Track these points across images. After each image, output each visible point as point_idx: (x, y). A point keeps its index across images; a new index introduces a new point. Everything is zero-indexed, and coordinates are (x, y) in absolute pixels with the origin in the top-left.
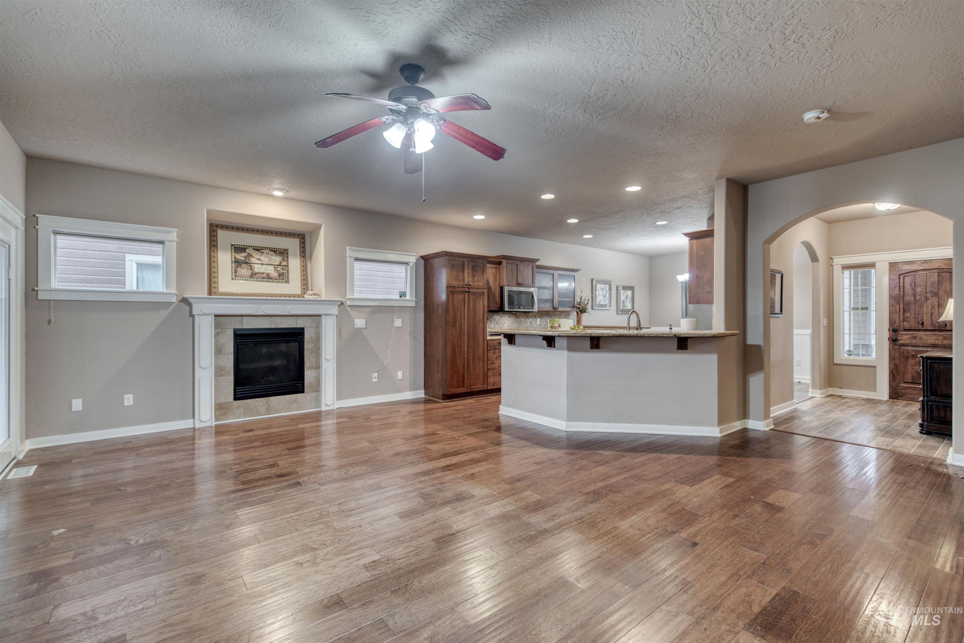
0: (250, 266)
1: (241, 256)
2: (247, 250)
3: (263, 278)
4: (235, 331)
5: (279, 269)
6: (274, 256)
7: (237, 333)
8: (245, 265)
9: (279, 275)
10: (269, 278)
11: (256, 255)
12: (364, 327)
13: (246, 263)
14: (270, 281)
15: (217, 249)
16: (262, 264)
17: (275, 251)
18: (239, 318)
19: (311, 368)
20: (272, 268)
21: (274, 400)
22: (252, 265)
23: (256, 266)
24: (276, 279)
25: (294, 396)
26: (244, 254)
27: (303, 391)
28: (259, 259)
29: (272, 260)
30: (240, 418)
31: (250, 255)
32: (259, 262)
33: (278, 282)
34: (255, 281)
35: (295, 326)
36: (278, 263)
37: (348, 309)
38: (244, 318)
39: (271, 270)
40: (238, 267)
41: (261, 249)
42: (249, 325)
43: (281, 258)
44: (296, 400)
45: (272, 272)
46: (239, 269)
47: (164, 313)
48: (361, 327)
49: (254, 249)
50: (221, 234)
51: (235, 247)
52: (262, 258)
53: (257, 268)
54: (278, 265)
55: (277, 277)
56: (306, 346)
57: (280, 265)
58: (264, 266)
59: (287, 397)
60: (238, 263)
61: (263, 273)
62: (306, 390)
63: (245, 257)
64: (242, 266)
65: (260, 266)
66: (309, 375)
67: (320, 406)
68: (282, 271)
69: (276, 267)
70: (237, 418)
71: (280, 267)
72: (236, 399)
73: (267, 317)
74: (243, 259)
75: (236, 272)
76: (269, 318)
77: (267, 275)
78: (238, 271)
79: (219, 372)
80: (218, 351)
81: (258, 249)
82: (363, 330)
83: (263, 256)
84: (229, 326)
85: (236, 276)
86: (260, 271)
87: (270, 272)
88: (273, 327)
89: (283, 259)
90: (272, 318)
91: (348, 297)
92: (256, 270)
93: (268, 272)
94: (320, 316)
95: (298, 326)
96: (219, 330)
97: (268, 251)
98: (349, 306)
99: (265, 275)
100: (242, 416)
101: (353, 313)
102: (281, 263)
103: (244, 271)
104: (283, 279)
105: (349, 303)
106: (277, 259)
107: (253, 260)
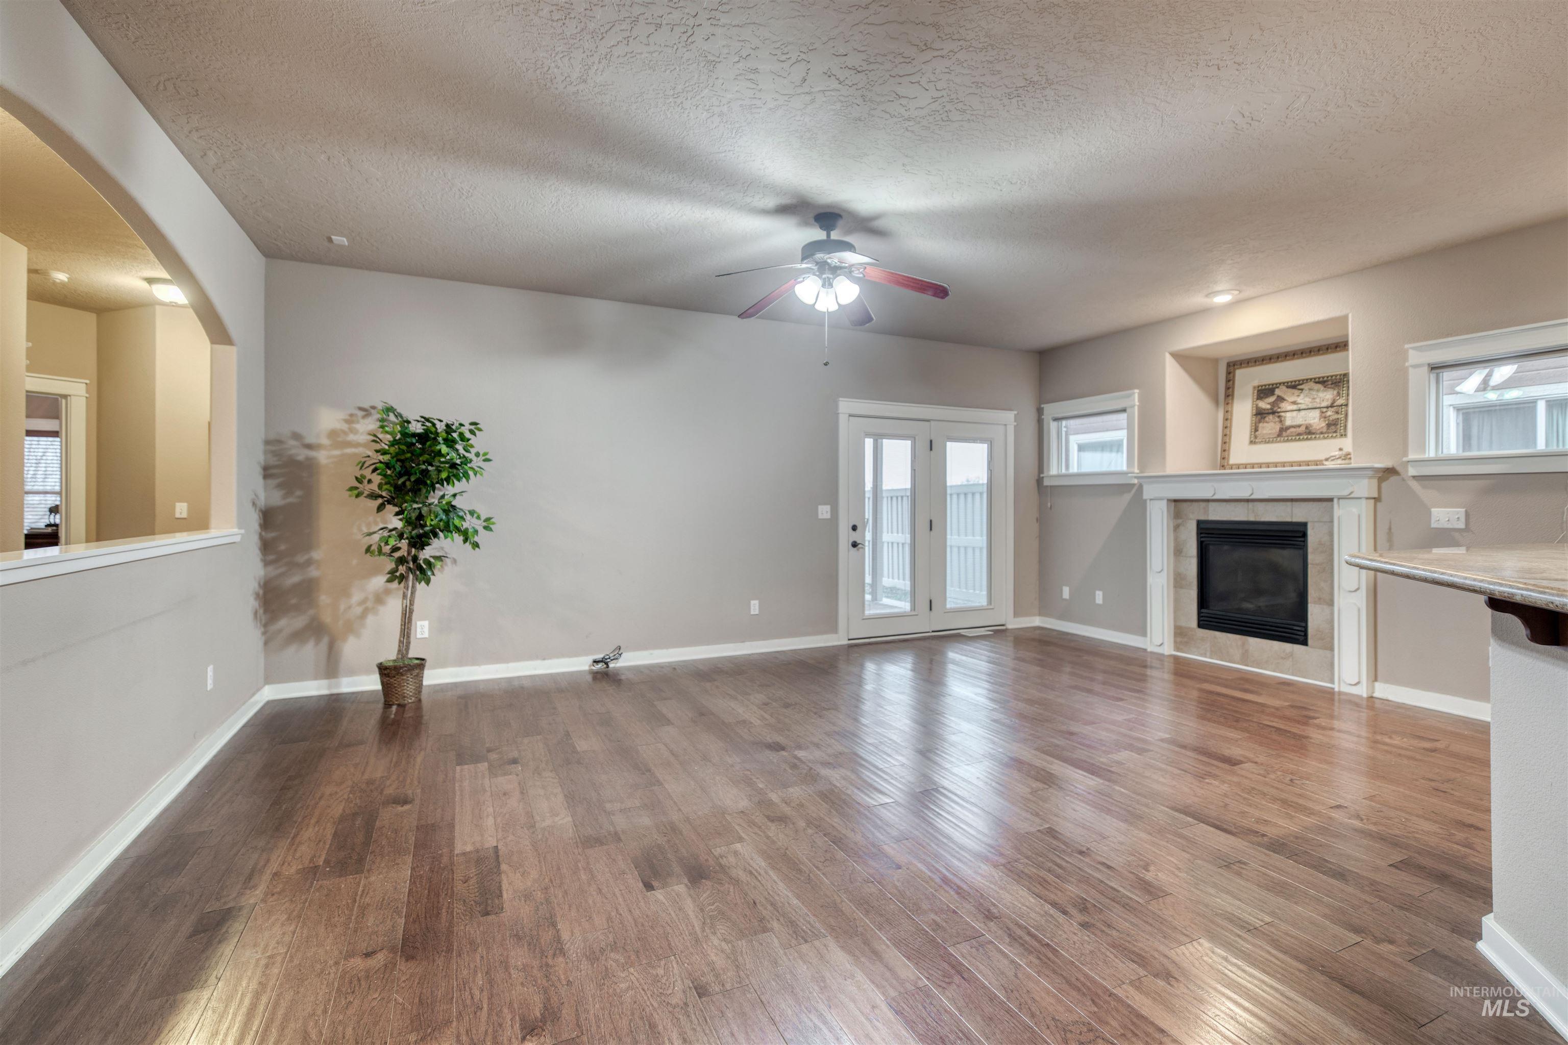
0: (1279, 417)
1: (1264, 405)
2: (1277, 392)
3: (1299, 434)
4: (1199, 523)
5: (1329, 413)
6: (1324, 391)
7: (1202, 526)
8: (1271, 417)
9: (1329, 425)
10: (1310, 433)
11: (1290, 396)
12: (1461, 525)
13: (1273, 413)
14: (1311, 439)
15: (1233, 399)
16: (1299, 410)
17: (1323, 382)
18: (1203, 504)
19: (1320, 600)
20: (1317, 413)
21: (1255, 643)
22: (1282, 414)
23: (1288, 415)
24: (1322, 433)
25: (1288, 647)
26: (1272, 399)
27: (1305, 643)
28: (1294, 403)
29: (1318, 400)
30: (1206, 657)
31: (1281, 399)
32: (1295, 407)
33: (1324, 438)
34: (1285, 441)
35: (1288, 519)
36: (1329, 403)
37: (1414, 485)
38: (1211, 504)
39: (1314, 419)
40: (1260, 422)
41: (1299, 385)
42: (1218, 514)
43: (1335, 392)
44: (1291, 655)
45: (1317, 420)
46: (1261, 425)
47: (1127, 497)
48: (1450, 526)
49: (1288, 387)
50: (1240, 373)
51: (1258, 391)
52: (1299, 400)
53: (1290, 419)
54: (1327, 407)
55: (1324, 430)
56: (1310, 557)
57: (1332, 406)
58: (1303, 413)
59: (1276, 645)
60: (1260, 415)
61: (1299, 426)
62: (1310, 642)
63: (1273, 404)
64: (1267, 419)
65: (1295, 413)
66: (1315, 614)
67: (1332, 682)
68: (1336, 416)
69: (1324, 410)
70: (1201, 655)
71: (1333, 409)
72: (1200, 626)
73: (1242, 503)
74: (1269, 407)
75: (1256, 430)
76: (1246, 504)
77: (1307, 428)
78: (1260, 430)
79: (1178, 581)
80: (1178, 551)
81: (1294, 385)
82: (1457, 535)
83: (1302, 395)
84: (1191, 516)
85: (1256, 437)
86: (1294, 424)
87: (1312, 422)
88: (1252, 519)
89: (1339, 394)
90: (1251, 504)
91: (1412, 456)
92: (1288, 423)
93: (1307, 422)
94: (1330, 500)
95: (1295, 520)
96: (1180, 521)
97: (1312, 384)
98: (1414, 477)
99: (1303, 429)
100: (1208, 654)
101: (1425, 494)
102: (1334, 401)
103: (1270, 427)
104: (1335, 432)
105: (1412, 471)
106: (1326, 396)
107: (1285, 406)
